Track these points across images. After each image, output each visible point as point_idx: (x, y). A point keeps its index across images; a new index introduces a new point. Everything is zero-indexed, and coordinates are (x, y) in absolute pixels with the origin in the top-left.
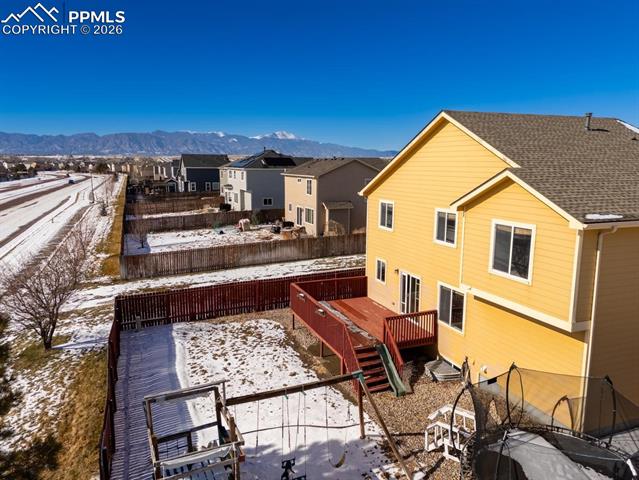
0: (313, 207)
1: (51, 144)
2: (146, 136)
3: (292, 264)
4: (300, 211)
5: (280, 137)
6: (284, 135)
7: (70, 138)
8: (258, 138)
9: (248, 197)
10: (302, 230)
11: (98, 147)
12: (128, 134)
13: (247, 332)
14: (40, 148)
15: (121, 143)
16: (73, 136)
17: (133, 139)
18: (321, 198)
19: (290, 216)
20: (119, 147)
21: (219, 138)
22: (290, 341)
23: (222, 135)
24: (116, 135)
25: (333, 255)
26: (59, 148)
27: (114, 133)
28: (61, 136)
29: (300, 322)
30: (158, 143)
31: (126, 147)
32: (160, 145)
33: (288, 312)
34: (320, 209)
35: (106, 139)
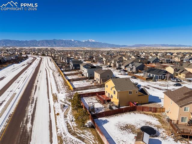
0: (99, 79)
1: (23, 43)
2: (51, 41)
3: (96, 89)
4: (97, 79)
5: (90, 41)
6: (91, 40)
7: (29, 41)
8: (84, 41)
9: (87, 74)
10: (97, 82)
11: (37, 44)
12: (46, 40)
13: (92, 99)
14: (20, 44)
15: (44, 43)
16: (30, 41)
17: (47, 42)
18: (101, 77)
19: (95, 79)
20: (43, 44)
21: (72, 41)
22: (96, 100)
23: (73, 40)
24: (42, 40)
25: (102, 87)
26: (25, 44)
27: (41, 40)
28: (26, 41)
29: (97, 98)
30: (54, 43)
31: (45, 44)
32: (55, 43)
33: (96, 96)
34: (100, 79)
35: (39, 41)
